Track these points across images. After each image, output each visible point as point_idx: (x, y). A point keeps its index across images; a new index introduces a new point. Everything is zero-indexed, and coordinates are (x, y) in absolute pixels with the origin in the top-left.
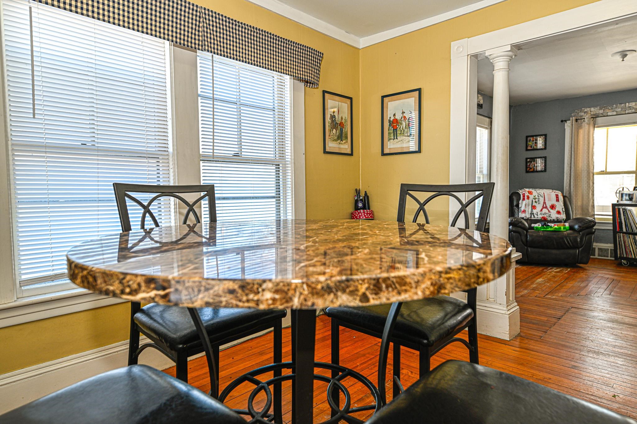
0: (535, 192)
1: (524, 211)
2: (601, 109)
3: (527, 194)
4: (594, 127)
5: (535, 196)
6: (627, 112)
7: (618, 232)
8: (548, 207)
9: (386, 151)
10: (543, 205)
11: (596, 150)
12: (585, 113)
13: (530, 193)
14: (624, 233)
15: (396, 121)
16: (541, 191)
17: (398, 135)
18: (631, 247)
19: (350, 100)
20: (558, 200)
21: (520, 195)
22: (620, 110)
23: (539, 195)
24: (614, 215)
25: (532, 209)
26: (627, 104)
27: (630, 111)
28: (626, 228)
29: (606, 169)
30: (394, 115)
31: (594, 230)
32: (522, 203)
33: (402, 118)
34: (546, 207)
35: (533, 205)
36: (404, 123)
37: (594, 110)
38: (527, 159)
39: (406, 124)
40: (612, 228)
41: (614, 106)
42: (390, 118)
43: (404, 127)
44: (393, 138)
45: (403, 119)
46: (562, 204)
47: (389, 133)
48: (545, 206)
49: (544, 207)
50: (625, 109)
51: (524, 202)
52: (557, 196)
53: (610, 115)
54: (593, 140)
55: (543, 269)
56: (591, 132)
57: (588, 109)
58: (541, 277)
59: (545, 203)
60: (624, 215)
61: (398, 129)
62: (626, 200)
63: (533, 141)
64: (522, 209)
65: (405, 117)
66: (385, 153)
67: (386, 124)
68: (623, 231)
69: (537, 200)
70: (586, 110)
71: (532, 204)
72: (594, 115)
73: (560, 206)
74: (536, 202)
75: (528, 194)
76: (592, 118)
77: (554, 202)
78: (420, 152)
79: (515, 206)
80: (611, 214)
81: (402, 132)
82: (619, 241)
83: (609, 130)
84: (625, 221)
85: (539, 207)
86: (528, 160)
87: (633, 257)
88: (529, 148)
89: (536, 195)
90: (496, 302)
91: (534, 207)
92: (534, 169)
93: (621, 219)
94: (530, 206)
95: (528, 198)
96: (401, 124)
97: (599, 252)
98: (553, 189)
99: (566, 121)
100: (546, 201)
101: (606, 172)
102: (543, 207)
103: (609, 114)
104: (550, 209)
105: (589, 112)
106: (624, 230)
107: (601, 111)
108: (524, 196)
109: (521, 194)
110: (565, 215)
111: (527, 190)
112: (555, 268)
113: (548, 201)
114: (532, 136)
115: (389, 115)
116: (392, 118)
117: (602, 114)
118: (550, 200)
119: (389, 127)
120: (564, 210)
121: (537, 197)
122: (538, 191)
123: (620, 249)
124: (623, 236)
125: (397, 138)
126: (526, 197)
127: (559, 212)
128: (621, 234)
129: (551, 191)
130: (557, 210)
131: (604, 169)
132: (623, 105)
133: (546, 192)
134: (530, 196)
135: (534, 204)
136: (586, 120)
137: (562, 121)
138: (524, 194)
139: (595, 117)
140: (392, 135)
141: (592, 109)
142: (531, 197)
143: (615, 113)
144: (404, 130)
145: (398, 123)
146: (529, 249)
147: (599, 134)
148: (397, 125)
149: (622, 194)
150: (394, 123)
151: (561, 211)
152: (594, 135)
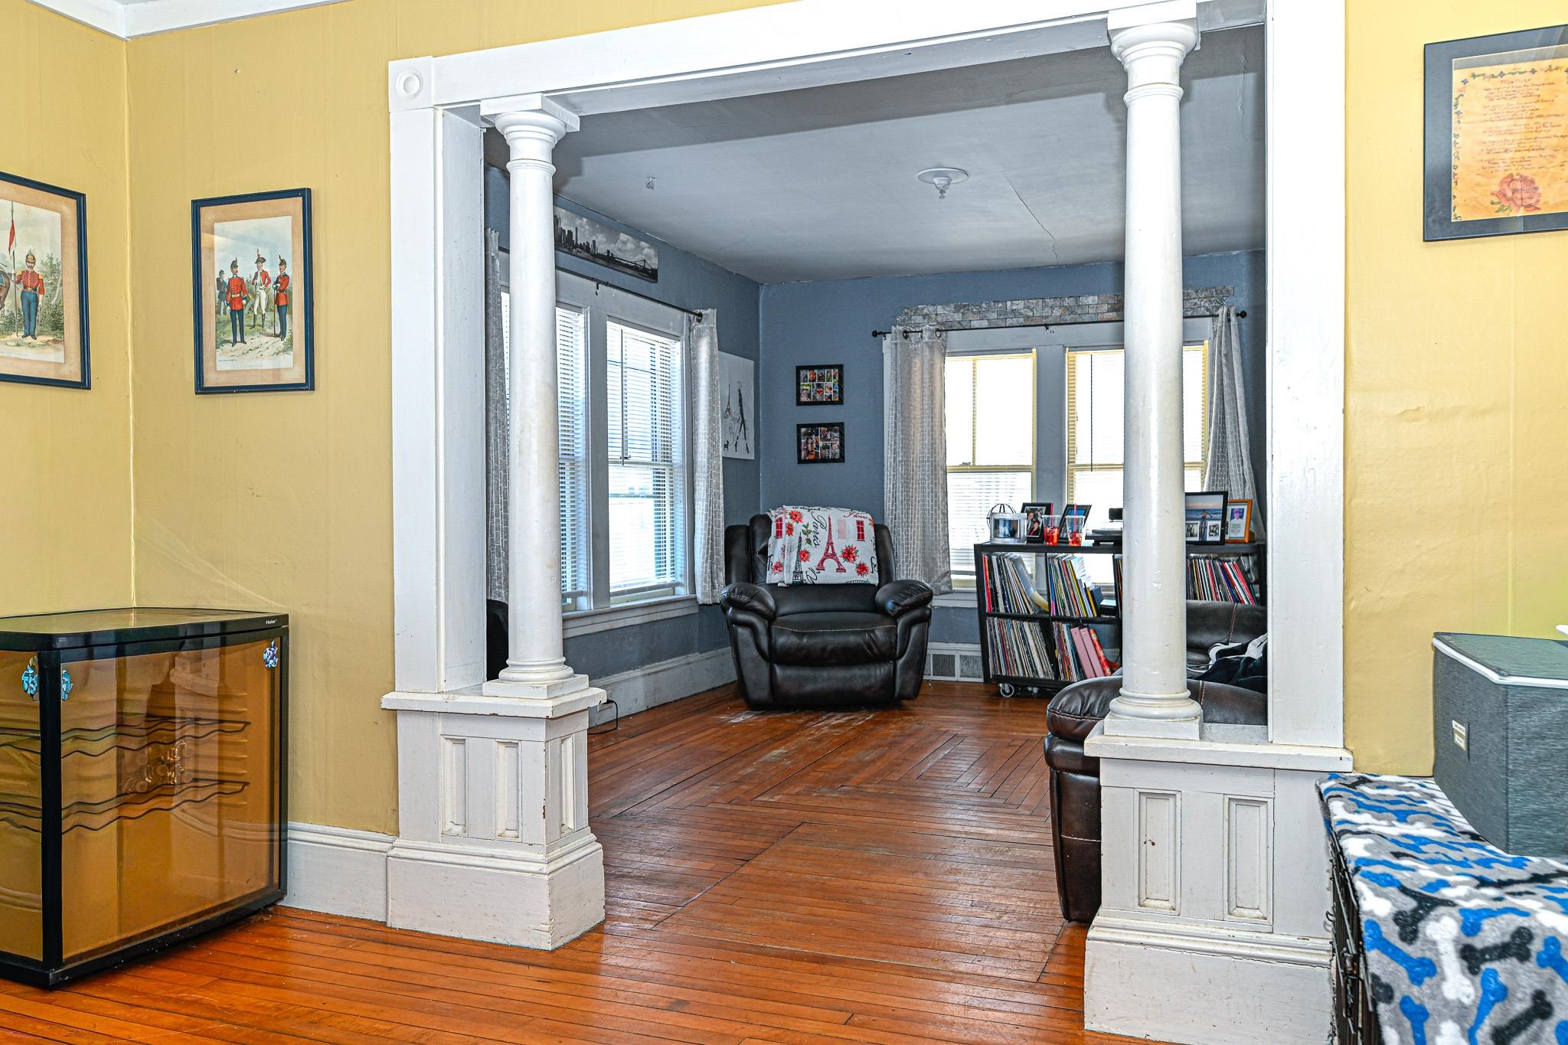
0: (808, 517)
1: (779, 567)
2: (957, 310)
3: (787, 520)
4: (944, 355)
5: (806, 527)
6: (1009, 322)
7: (990, 615)
8: (839, 554)
9: (210, 380)
10: (827, 550)
11: (949, 411)
12: (925, 316)
13: (796, 517)
14: (1000, 616)
15: (239, 284)
16: (823, 514)
17: (246, 329)
18: (1015, 649)
19: (73, 202)
20: (861, 537)
21: (770, 522)
22: (995, 316)
23: (818, 523)
24: (979, 572)
25: (798, 561)
26: (1009, 303)
27: (1014, 321)
28: (1005, 604)
29: (974, 458)
30: (234, 265)
31: (928, 612)
32: (775, 543)
33: (255, 278)
34: (833, 555)
35: (802, 549)
36: (263, 295)
37: (945, 312)
38: (799, 427)
39: (268, 298)
40: (975, 605)
41: (984, 305)
42: (221, 272)
43: (264, 307)
44: (231, 338)
45: (259, 280)
46: (872, 547)
47: (218, 322)
48: (830, 551)
49: (830, 555)
50: (1003, 314)
51: (780, 542)
52: (860, 524)
53: (977, 326)
54: (943, 385)
55: (806, 722)
56: (937, 367)
57: (931, 308)
58: (784, 744)
59: (830, 544)
60: (1000, 574)
61: (246, 311)
62: (1005, 536)
63: (814, 381)
64: (774, 560)
65: (265, 275)
66: (208, 384)
67: (210, 294)
68: (998, 611)
69: (811, 536)
70: (925, 311)
71: (799, 547)
72: (943, 324)
73: (866, 552)
74: (809, 541)
75: (791, 521)
76: (938, 330)
77: (852, 541)
78: (313, 389)
79: (760, 553)
80: (973, 568)
81: (259, 321)
82: (991, 636)
83: (977, 363)
84: (1002, 588)
85: (816, 554)
86: (803, 430)
87: (1022, 675)
88: (804, 398)
89: (811, 522)
90: (519, 840)
91: (803, 555)
92: (817, 453)
93: (994, 583)
94: (795, 554)
95: (790, 530)
96: (255, 296)
97: (962, 665)
98: (852, 506)
99: (884, 334)
100: (834, 540)
101: (974, 465)
102: (827, 556)
103: (975, 324)
104: (841, 560)
105: (934, 316)
106: (1002, 610)
107: (958, 317)
108: (779, 526)
109: (773, 519)
110: (876, 574)
111: (789, 509)
112: (839, 715)
113: (839, 538)
114: (811, 368)
115: (217, 267)
116: (228, 276)
117: (959, 322)
118: (842, 534)
119: (219, 303)
120: (875, 562)
121: (813, 529)
122: (816, 513)
123: (994, 656)
124: (999, 624)
125: (243, 341)
126: (784, 529)
127: (862, 569)
128: (995, 619)
129: (847, 512)
130: (858, 561)
131: (969, 460)
132: (1000, 305)
133: (835, 515)
134: (795, 524)
135: (805, 547)
136: (926, 335)
137: (875, 334)
138: (781, 519)
139: (944, 329)
140: (229, 327)
141: (940, 309)
142: (798, 527)
143: (985, 324)
144: (263, 316)
145: (245, 292)
146: (778, 670)
147: (956, 371)
148: (241, 299)
149: (997, 522)
150: (235, 292)
151: (868, 565)
152: (946, 375)
